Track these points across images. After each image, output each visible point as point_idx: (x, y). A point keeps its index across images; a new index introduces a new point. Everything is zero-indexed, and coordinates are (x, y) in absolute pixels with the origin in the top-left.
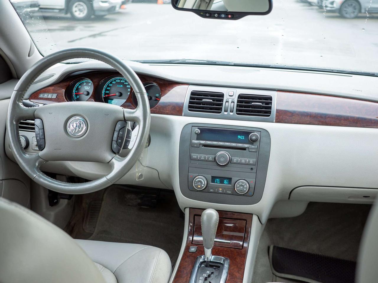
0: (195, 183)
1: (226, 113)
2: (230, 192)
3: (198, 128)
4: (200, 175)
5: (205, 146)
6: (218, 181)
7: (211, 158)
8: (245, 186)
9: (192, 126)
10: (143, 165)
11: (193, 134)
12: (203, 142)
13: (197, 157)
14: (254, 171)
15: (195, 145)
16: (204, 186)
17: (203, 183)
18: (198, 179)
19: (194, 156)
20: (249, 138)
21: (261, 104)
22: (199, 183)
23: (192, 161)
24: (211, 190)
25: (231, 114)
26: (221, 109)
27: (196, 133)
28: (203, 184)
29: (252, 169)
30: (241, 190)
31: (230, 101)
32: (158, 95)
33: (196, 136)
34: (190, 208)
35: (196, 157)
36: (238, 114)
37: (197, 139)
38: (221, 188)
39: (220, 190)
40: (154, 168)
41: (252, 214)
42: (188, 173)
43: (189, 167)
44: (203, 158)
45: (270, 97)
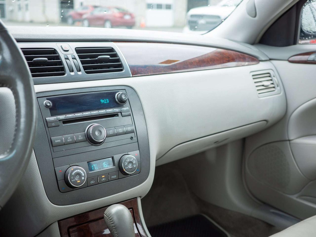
0: (72, 178)
1: (72, 74)
2: (115, 176)
3: (47, 99)
4: (72, 165)
5: (65, 122)
6: (96, 167)
8: (134, 162)
9: (37, 98)
11: (43, 108)
12: (62, 117)
13: (62, 140)
14: (135, 139)
15: (53, 124)
16: (85, 178)
17: (83, 175)
18: (75, 171)
19: (57, 140)
21: (109, 57)
22: (78, 177)
23: (56, 149)
24: (92, 182)
25: (80, 73)
26: (63, 69)
27: (47, 106)
28: (83, 176)
29: (132, 138)
30: (131, 169)
31: (70, 57)
33: (49, 111)
34: (59, 221)
35: (59, 141)
36: (87, 73)
37: (52, 115)
38: (103, 175)
39: (103, 178)
41: (136, 198)
42: (54, 168)
43: (52, 159)
44: (69, 139)
45: (111, 48)
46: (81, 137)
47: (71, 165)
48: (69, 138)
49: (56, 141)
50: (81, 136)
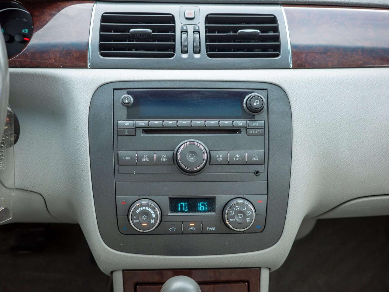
0: (135, 217)
1: (185, 56)
2: (213, 229)
3: (128, 93)
4: (144, 197)
5: (148, 130)
6: (185, 207)
7: (164, 155)
8: (248, 213)
9: (114, 89)
10: (7, 185)
11: (118, 105)
12: (142, 123)
13: (134, 158)
14: (263, 176)
15: (126, 132)
16: (156, 222)
17: (154, 216)
18: (142, 209)
19: (126, 155)
20: (245, 105)
21: (258, 31)
22: (144, 217)
23: (122, 169)
24: (172, 229)
25: (197, 56)
26: (173, 48)
27: (124, 104)
28: (153, 218)
29: (257, 172)
30: (239, 223)
31: (190, 29)
32: (26, 31)
33: (125, 110)
34: (123, 270)
35: (129, 158)
36: (210, 56)
37: (129, 118)
38: (192, 222)
39: (192, 226)
40: (34, 190)
41: (260, 268)
42: (116, 196)
43: (115, 182)
44: (145, 158)
45: (273, 16)
46: (164, 158)
47: (141, 197)
48: (146, 156)
49: (124, 158)
50: (165, 156)
